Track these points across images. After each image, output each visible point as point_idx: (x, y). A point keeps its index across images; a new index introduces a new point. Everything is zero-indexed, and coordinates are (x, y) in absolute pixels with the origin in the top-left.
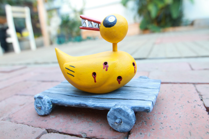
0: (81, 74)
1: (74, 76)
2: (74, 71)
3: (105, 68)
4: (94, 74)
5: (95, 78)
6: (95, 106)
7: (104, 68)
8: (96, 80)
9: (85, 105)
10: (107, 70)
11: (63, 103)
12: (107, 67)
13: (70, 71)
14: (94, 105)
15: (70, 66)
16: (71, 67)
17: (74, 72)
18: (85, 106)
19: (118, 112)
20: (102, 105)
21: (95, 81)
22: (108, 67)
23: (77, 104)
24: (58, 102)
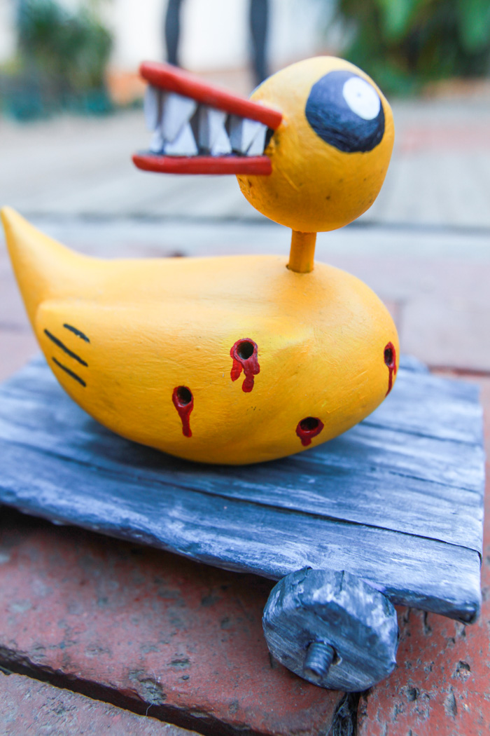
0: (118, 384)
1: (84, 384)
2: (83, 358)
3: (242, 377)
4: (183, 396)
5: (185, 415)
6: (202, 550)
7: (235, 376)
8: (192, 427)
9: (152, 536)
10: (248, 387)
11: (43, 509)
12: (253, 370)
13: (67, 355)
14: (197, 545)
15: (66, 326)
16: (72, 334)
17: (84, 364)
18: (149, 541)
19: (325, 618)
20: (236, 552)
21: (187, 431)
22: (257, 372)
23: (112, 524)
24: (20, 500)
